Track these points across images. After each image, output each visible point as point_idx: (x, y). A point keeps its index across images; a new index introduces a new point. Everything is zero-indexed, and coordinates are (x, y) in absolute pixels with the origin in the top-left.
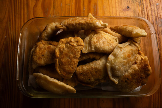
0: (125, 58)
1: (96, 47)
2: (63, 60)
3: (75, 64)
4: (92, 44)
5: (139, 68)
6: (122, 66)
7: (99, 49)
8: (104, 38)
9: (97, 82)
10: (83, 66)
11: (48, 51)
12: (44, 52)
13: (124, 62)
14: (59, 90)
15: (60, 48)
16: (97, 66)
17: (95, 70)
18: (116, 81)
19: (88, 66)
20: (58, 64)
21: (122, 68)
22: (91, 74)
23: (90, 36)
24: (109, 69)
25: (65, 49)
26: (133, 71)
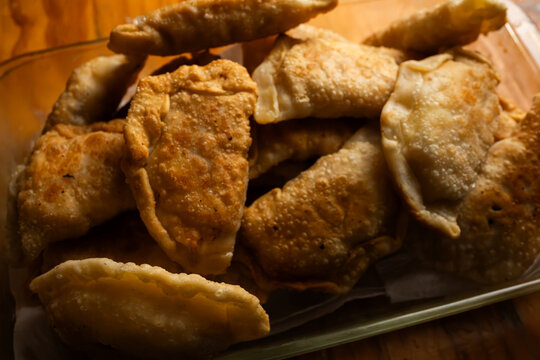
0: (454, 107)
1: (312, 89)
2: (169, 166)
3: (234, 178)
4: (293, 78)
5: (530, 146)
6: (454, 142)
7: (329, 93)
8: (335, 53)
9: (359, 257)
10: (274, 194)
11: (93, 154)
12: (72, 161)
13: (459, 122)
14: (180, 323)
15: (145, 114)
16: (342, 173)
17: (338, 190)
18: (449, 223)
19: (299, 186)
20: (149, 191)
21: (460, 153)
22: (323, 214)
23: (272, 57)
24: (401, 169)
25: (169, 116)
26: (508, 162)
